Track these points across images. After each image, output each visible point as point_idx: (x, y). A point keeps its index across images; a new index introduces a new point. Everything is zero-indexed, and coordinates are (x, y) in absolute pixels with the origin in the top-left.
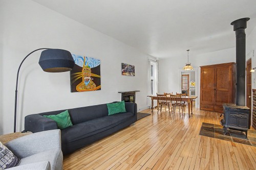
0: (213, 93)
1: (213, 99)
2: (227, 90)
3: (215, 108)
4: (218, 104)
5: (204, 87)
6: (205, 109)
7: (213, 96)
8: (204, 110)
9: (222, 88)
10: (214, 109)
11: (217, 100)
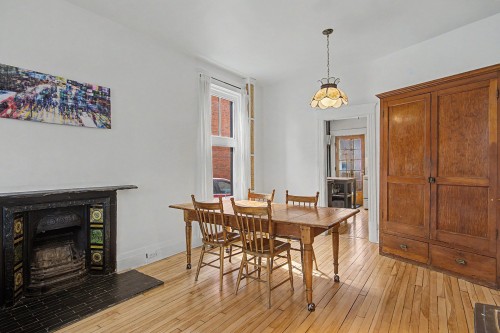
0: (424, 194)
1: (426, 217)
2: (483, 182)
3: (436, 252)
4: (445, 237)
5: (392, 171)
6: (398, 253)
7: (426, 204)
8: (393, 256)
9: (462, 173)
10: (428, 256)
11: (442, 219)
